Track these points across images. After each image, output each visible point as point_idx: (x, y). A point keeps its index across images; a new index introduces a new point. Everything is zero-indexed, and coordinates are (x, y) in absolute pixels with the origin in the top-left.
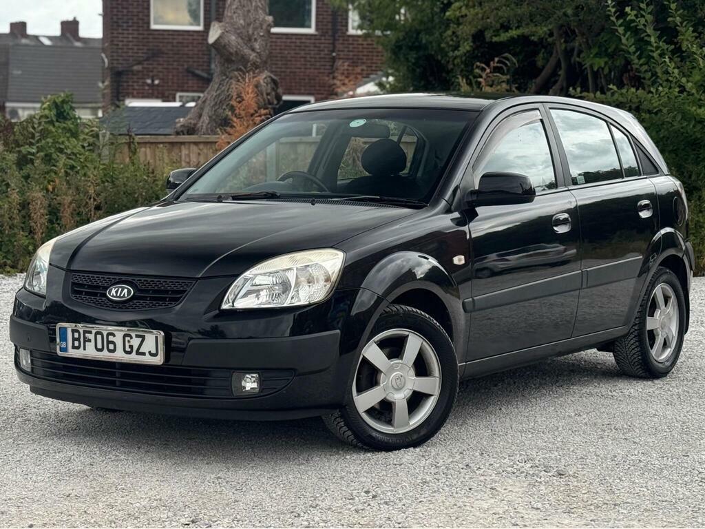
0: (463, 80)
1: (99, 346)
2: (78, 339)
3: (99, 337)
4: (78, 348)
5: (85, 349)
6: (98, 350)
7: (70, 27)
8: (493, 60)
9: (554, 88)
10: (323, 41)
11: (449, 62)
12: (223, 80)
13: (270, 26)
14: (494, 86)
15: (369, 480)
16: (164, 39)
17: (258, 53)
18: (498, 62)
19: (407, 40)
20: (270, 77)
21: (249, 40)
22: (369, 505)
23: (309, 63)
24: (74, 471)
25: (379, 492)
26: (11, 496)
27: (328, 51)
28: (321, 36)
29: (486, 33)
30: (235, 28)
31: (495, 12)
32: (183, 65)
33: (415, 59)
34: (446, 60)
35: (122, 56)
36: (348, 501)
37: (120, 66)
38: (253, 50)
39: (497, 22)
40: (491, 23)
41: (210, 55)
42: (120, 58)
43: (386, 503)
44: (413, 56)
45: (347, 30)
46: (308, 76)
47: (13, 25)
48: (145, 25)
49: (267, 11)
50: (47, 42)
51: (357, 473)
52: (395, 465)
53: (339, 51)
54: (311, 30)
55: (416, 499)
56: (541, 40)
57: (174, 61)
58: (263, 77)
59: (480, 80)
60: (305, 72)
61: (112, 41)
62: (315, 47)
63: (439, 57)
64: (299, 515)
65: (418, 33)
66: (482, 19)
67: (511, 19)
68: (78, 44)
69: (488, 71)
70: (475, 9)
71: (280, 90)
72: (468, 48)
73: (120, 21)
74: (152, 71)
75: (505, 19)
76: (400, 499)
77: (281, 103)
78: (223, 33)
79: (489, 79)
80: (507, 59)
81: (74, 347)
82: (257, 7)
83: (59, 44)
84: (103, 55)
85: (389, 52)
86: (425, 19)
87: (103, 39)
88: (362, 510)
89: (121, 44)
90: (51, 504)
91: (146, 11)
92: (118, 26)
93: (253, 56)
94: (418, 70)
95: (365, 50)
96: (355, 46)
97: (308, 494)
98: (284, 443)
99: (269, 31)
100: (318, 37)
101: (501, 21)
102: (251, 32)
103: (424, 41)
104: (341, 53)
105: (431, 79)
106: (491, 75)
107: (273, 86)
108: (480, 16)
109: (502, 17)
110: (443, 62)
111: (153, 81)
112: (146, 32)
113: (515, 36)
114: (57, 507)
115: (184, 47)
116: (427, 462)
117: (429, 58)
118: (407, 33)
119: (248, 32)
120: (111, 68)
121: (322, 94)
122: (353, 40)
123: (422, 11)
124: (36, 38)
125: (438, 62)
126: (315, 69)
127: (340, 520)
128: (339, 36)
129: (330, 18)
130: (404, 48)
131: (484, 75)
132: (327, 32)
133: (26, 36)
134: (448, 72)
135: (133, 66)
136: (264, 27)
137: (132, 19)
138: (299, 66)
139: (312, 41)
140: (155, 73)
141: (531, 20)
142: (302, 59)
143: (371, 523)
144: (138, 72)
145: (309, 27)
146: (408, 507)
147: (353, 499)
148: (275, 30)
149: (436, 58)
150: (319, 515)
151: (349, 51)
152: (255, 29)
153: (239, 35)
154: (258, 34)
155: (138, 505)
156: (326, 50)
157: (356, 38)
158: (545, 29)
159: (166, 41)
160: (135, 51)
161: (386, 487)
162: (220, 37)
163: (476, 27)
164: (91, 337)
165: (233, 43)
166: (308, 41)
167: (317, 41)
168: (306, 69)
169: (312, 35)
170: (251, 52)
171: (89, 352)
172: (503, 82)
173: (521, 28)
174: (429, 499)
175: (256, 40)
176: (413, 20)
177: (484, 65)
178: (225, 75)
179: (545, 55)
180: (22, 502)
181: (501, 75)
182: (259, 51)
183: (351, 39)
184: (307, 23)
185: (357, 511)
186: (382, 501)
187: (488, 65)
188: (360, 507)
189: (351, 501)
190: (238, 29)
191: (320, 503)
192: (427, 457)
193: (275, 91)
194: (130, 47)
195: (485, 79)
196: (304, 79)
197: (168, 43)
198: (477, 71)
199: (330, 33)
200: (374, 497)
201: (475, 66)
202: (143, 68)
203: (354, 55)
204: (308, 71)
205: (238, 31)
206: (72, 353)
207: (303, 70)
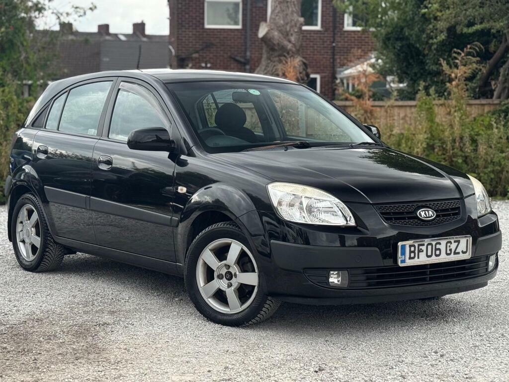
0: (444, 62)
1: (429, 254)
2: (414, 252)
3: (430, 247)
4: (413, 258)
5: (418, 258)
6: (428, 256)
7: (139, 28)
8: (466, 47)
9: (504, 66)
10: (326, 35)
11: (424, 49)
12: (269, 63)
13: (302, 25)
14: (467, 66)
15: (434, 344)
16: (214, 35)
17: (293, 44)
18: (470, 48)
19: (394, 33)
20: (302, 61)
21: (286, 35)
22: (440, 361)
23: (316, 51)
24: (225, 334)
25: (445, 353)
26: (188, 351)
27: (330, 42)
28: (325, 31)
29: (457, 27)
30: (277, 27)
31: (464, 12)
32: (227, 53)
33: (400, 47)
34: (422, 48)
35: (185, 47)
36: (424, 359)
37: (183, 54)
38: (290, 41)
39: (465, 19)
40: (461, 20)
41: (246, 45)
42: (184, 49)
43: (452, 360)
44: (398, 44)
45: (343, 27)
46: (315, 60)
47: (100, 27)
48: (201, 26)
49: (300, 14)
50: (123, 38)
51: (424, 339)
52: (451, 334)
53: (338, 42)
54: (318, 28)
55: (473, 358)
56: (498, 32)
57: (221, 51)
58: (297, 61)
59: (457, 61)
60: (313, 58)
61: (178, 37)
62: (321, 39)
63: (418, 45)
64: (392, 368)
65: (402, 29)
66: (455, 17)
67: (476, 17)
68: (145, 39)
69: (463, 54)
70: (449, 10)
71: (309, 70)
72: (443, 37)
73: (184, 23)
74: (205, 58)
75: (471, 17)
76: (462, 358)
77: (309, 79)
78: (269, 30)
79: (463, 61)
80: (476, 46)
81: (410, 258)
82: (293, 11)
83: (132, 39)
84: (171, 47)
85: (381, 42)
86: (408, 18)
87: (170, 36)
88: (436, 365)
89: (184, 39)
90: (217, 356)
91: (201, 15)
92: (182, 26)
93: (290, 46)
94: (402, 55)
95: (356, 41)
96: (349, 38)
97: (394, 353)
98: (365, 317)
99: (300, 28)
100: (323, 32)
101: (468, 19)
102: (288, 29)
103: (407, 34)
104: (339, 44)
105: (411, 61)
106: (465, 58)
107: (304, 67)
108: (453, 15)
109: (469, 16)
110: (420, 49)
111: (206, 65)
112: (201, 31)
113: (480, 30)
114: (222, 359)
115: (228, 40)
116: (472, 332)
117: (410, 46)
118: (394, 29)
119: (286, 29)
120: (177, 56)
121: (325, 73)
122: (348, 34)
123: (405, 12)
124: (116, 35)
125: (417, 49)
126: (321, 55)
127: (422, 372)
128: (338, 32)
129: (331, 19)
130: (392, 39)
131: (460, 58)
132: (329, 29)
133: (108, 34)
134: (424, 56)
135: (192, 54)
136: (298, 25)
137: (192, 21)
138: (309, 53)
139: (319, 35)
140: (208, 59)
141: (491, 18)
142: (311, 48)
143: (445, 374)
144: (196, 58)
145: (316, 25)
146: (469, 363)
147: (427, 357)
148: (305, 28)
149: (415, 46)
150: (407, 367)
151: (345, 42)
152: (292, 27)
153: (280, 31)
154: (294, 30)
155: (277, 358)
156: (328, 41)
157: (349, 33)
158: (502, 24)
159: (215, 36)
160: (194, 43)
161: (448, 349)
162: (267, 33)
163: (450, 23)
164: (424, 248)
165: (276, 37)
166: (315, 35)
167: (322, 35)
168: (314, 55)
169: (318, 31)
170: (288, 43)
171: (422, 259)
172: (474, 62)
173: (484, 23)
174: (482, 358)
175: (292, 35)
176: (398, 19)
177: (459, 51)
178: (270, 59)
179: (496, 43)
180: (197, 355)
181: (472, 58)
182: (294, 42)
183: (346, 33)
184: (315, 22)
185: (432, 365)
186: (449, 359)
187: (463, 51)
188: (434, 362)
189: (426, 358)
190: (280, 27)
191: (405, 359)
192: (471, 329)
193: (306, 71)
194: (191, 41)
195: (461, 61)
196: (313, 63)
197: (217, 38)
198: (454, 55)
199: (331, 29)
200: (442, 356)
201: (453, 52)
202: (200, 56)
203: (349, 45)
204: (315, 56)
205: (280, 29)
206: (409, 263)
207: (312, 56)
